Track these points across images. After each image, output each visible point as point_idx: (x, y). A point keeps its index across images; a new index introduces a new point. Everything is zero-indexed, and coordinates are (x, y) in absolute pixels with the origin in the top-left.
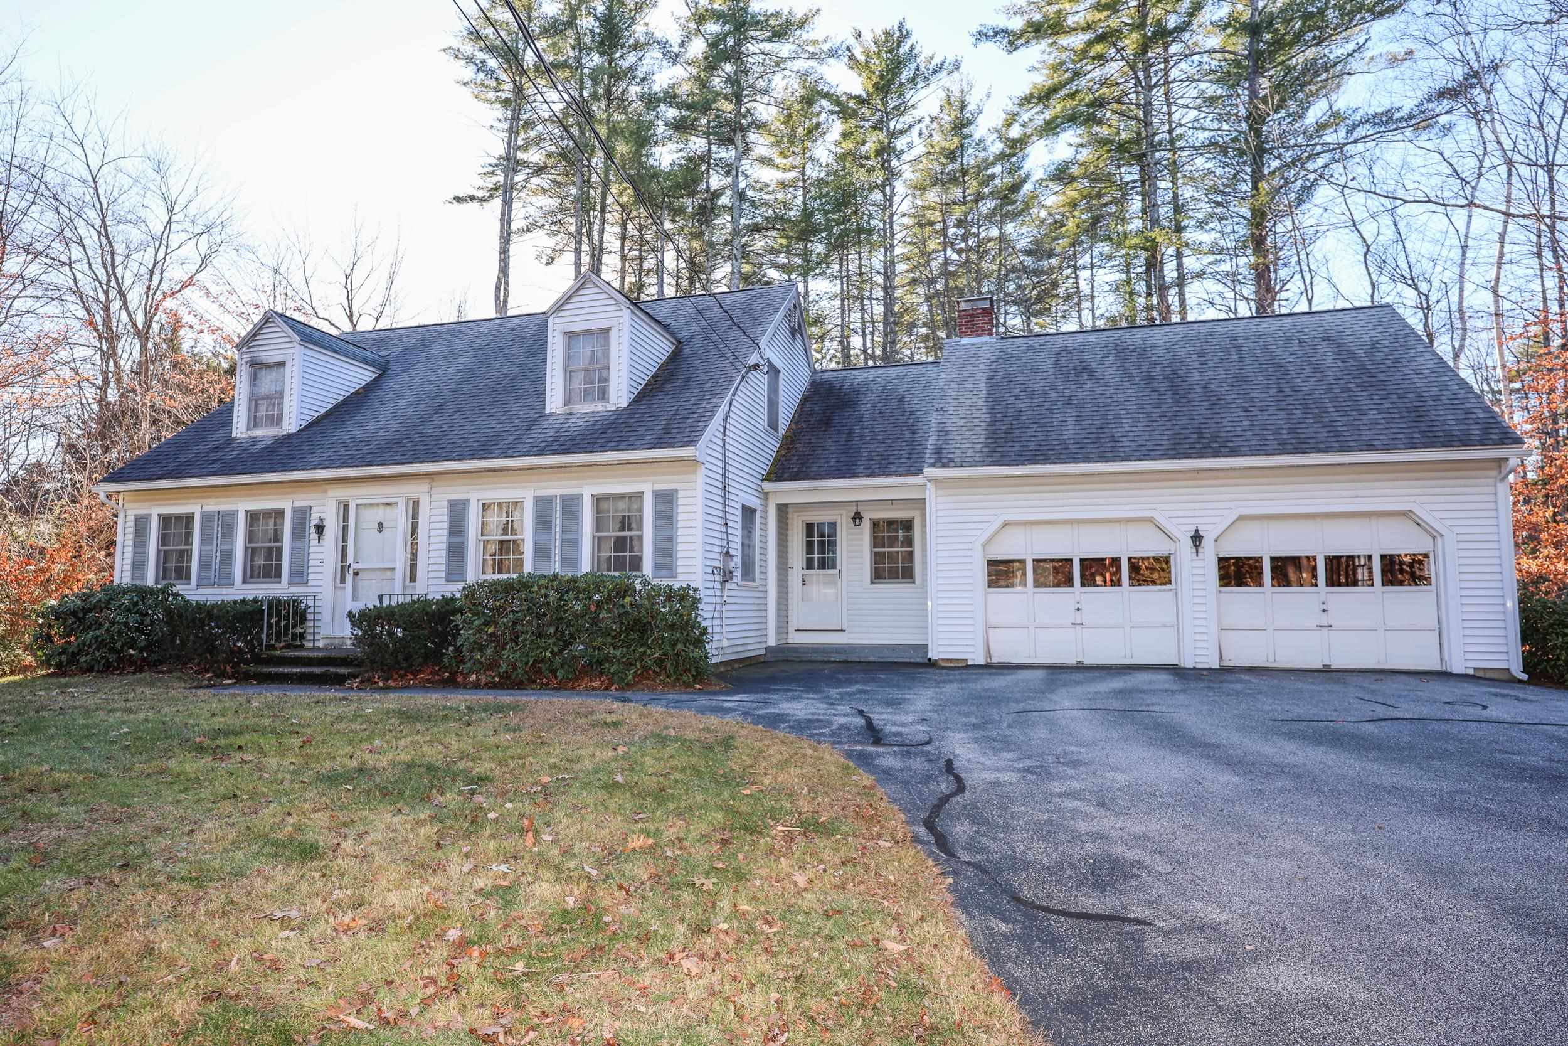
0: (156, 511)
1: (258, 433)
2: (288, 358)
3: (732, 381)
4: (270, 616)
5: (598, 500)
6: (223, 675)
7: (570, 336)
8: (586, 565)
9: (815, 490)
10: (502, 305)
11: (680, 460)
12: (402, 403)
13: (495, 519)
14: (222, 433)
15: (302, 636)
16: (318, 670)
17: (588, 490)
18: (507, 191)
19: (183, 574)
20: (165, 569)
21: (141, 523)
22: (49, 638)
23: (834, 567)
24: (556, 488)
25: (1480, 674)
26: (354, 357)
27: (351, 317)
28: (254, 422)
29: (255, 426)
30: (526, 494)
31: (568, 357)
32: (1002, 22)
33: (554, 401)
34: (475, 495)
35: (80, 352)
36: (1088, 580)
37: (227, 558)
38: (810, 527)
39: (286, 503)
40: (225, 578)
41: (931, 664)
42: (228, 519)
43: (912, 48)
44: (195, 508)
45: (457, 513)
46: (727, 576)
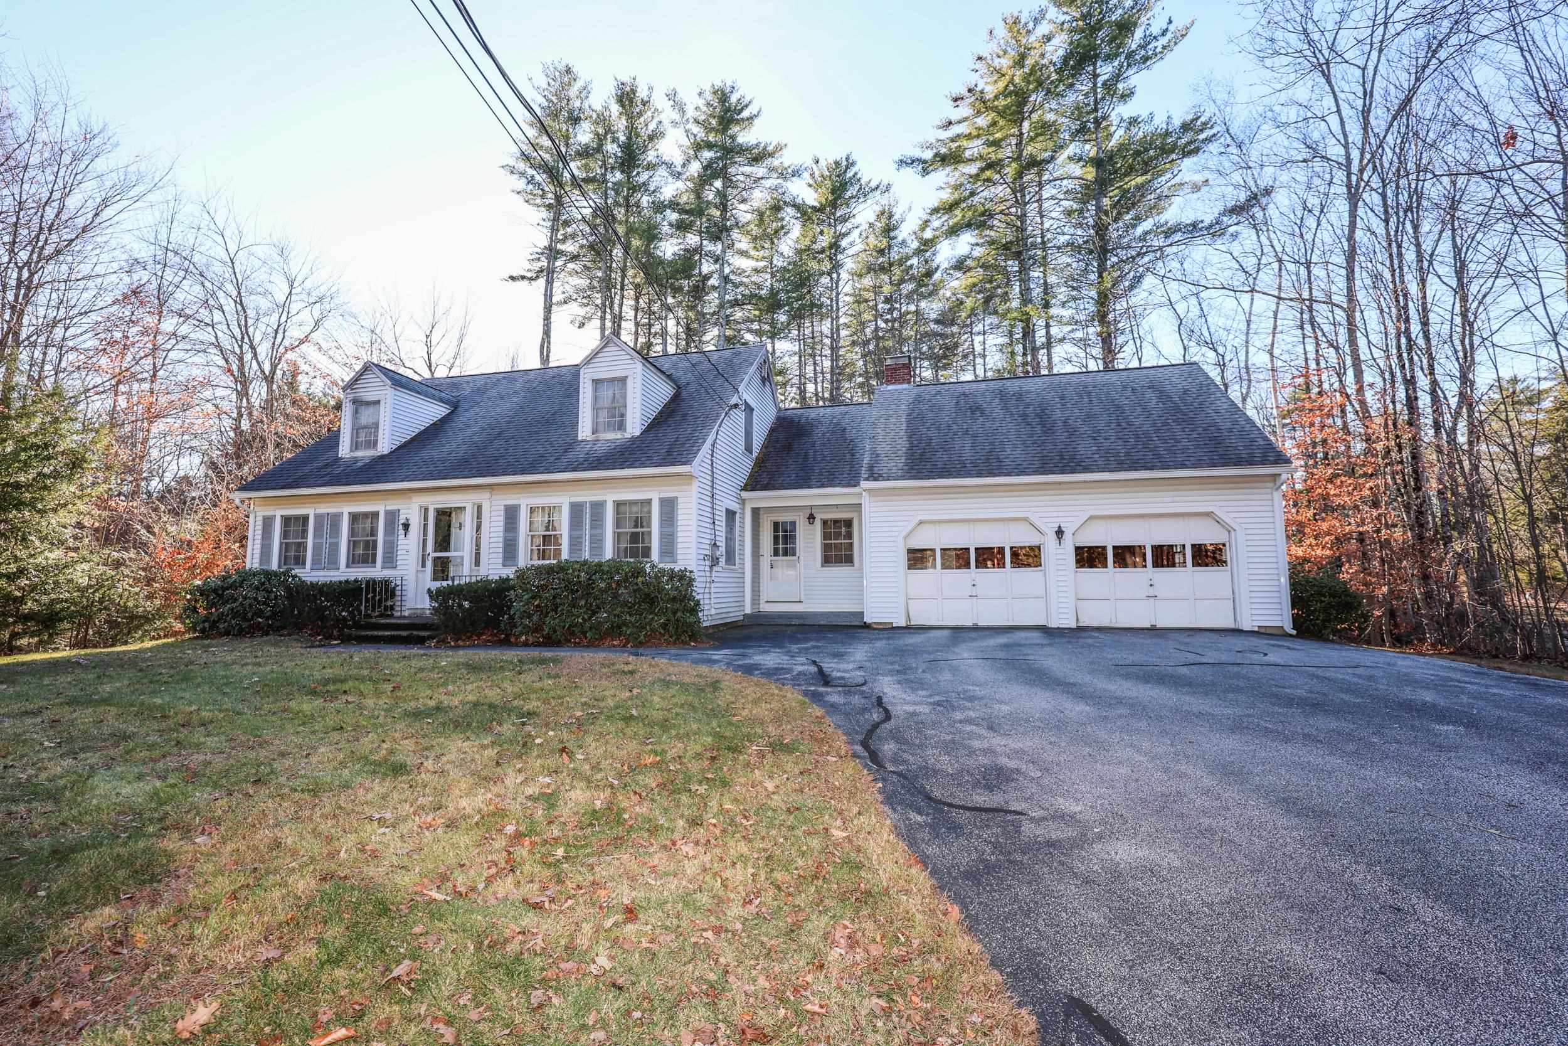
0: (279, 513)
1: (359, 454)
2: (381, 398)
3: (718, 415)
4: (367, 593)
5: (618, 505)
6: (330, 637)
7: (597, 382)
8: (609, 553)
10: (545, 358)
11: (678, 475)
12: (469, 432)
13: (540, 519)
14: (331, 454)
15: (392, 608)
16: (404, 633)
17: (610, 497)
18: (549, 274)
19: (300, 561)
20: (286, 557)
21: (268, 522)
22: (195, 610)
23: (794, 555)
24: (587, 496)
25: (1263, 631)
26: (433, 397)
27: (430, 367)
28: (355, 446)
29: (356, 448)
30: (563, 500)
31: (596, 398)
32: (918, 153)
33: (585, 431)
34: (525, 501)
35: (220, 392)
36: (981, 564)
37: (334, 548)
38: (776, 525)
39: (380, 507)
40: (333, 564)
41: (866, 626)
42: (335, 519)
43: (856, 174)
44: (310, 511)
45: (511, 514)
46: (715, 561)
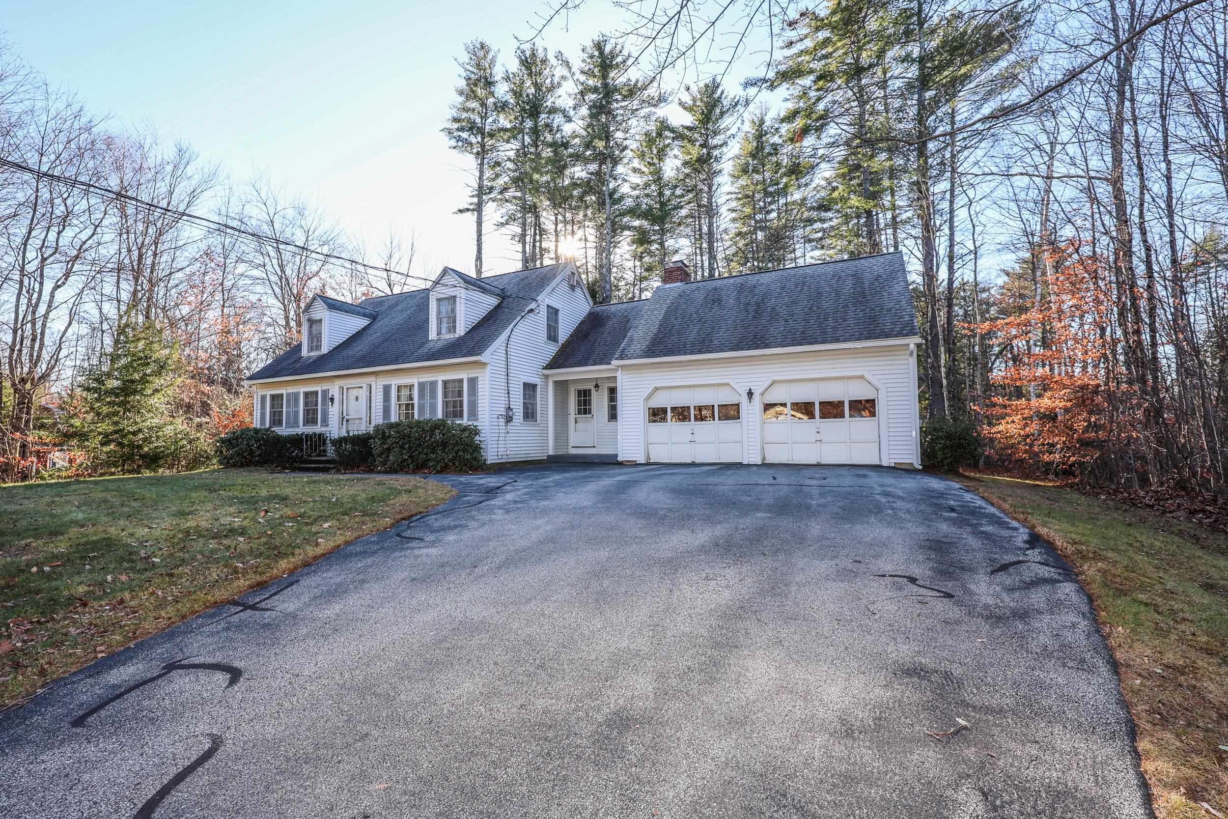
0: (269, 393)
1: (312, 354)
2: (323, 317)
3: (515, 318)
4: (307, 441)
5: (445, 383)
6: (284, 468)
7: (439, 300)
8: (440, 415)
9: (568, 373)
11: (475, 362)
12: (374, 336)
13: (405, 393)
14: (298, 355)
15: (324, 451)
16: (321, 466)
17: (440, 378)
19: (280, 423)
20: (274, 420)
21: (263, 398)
22: (221, 452)
23: (590, 413)
24: (427, 378)
25: (898, 466)
26: (358, 314)
28: (311, 349)
29: (312, 350)
30: (414, 380)
31: (439, 312)
33: (433, 335)
34: (394, 382)
35: (274, 310)
36: (701, 418)
37: (296, 413)
38: (579, 392)
39: (318, 388)
40: (296, 424)
41: (621, 464)
42: (297, 395)
43: (722, 93)
44: (282, 391)
45: (387, 389)
46: (509, 419)
